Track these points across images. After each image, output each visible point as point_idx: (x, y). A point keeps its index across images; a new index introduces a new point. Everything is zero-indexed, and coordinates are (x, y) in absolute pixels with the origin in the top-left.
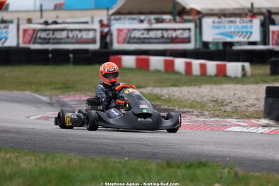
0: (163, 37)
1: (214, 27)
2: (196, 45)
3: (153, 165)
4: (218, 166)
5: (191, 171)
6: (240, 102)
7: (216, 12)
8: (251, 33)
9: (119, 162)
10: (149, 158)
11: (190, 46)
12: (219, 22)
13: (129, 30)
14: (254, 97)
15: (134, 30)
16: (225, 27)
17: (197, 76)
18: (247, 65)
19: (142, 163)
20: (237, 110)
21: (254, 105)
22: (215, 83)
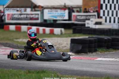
0: (27, 17)
1: (49, 13)
2: (41, 21)
3: (22, 72)
4: (50, 72)
5: (39, 75)
6: (59, 45)
7: (50, 7)
8: (64, 16)
9: (8, 71)
10: (21, 69)
11: (39, 21)
12: (51, 11)
13: (12, 14)
14: (65, 43)
15: (14, 14)
16: (53, 13)
17: (41, 34)
18: (63, 29)
19: (18, 71)
20: (58, 48)
21: (65, 47)
22: (49, 37)
